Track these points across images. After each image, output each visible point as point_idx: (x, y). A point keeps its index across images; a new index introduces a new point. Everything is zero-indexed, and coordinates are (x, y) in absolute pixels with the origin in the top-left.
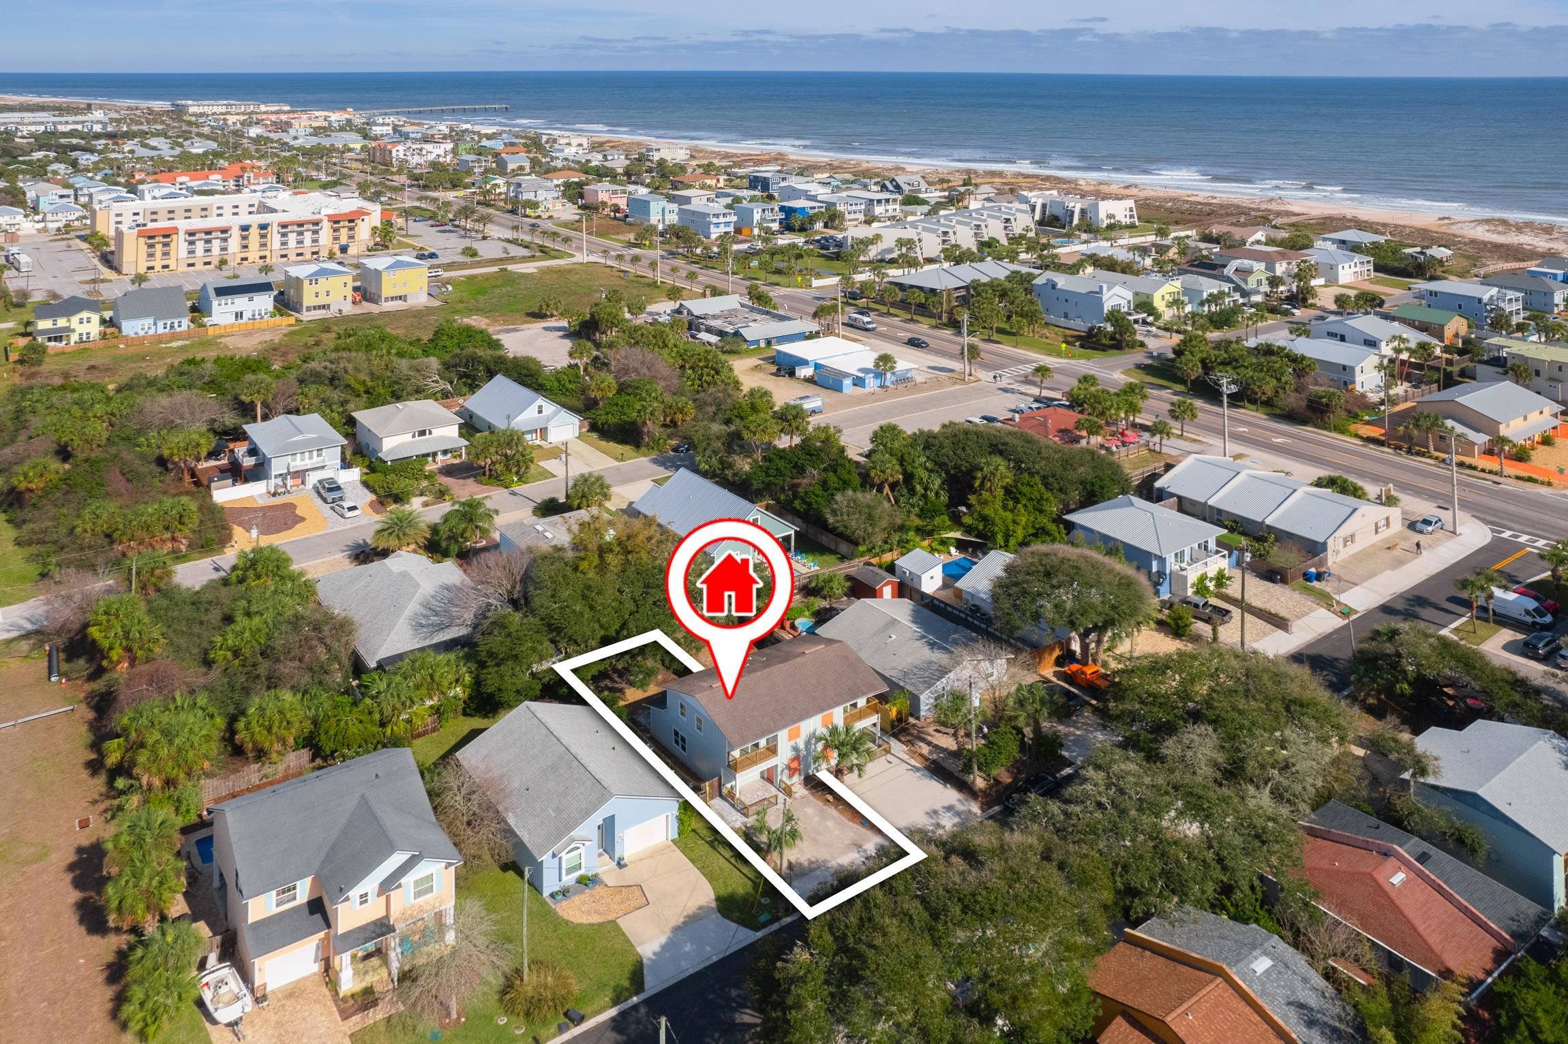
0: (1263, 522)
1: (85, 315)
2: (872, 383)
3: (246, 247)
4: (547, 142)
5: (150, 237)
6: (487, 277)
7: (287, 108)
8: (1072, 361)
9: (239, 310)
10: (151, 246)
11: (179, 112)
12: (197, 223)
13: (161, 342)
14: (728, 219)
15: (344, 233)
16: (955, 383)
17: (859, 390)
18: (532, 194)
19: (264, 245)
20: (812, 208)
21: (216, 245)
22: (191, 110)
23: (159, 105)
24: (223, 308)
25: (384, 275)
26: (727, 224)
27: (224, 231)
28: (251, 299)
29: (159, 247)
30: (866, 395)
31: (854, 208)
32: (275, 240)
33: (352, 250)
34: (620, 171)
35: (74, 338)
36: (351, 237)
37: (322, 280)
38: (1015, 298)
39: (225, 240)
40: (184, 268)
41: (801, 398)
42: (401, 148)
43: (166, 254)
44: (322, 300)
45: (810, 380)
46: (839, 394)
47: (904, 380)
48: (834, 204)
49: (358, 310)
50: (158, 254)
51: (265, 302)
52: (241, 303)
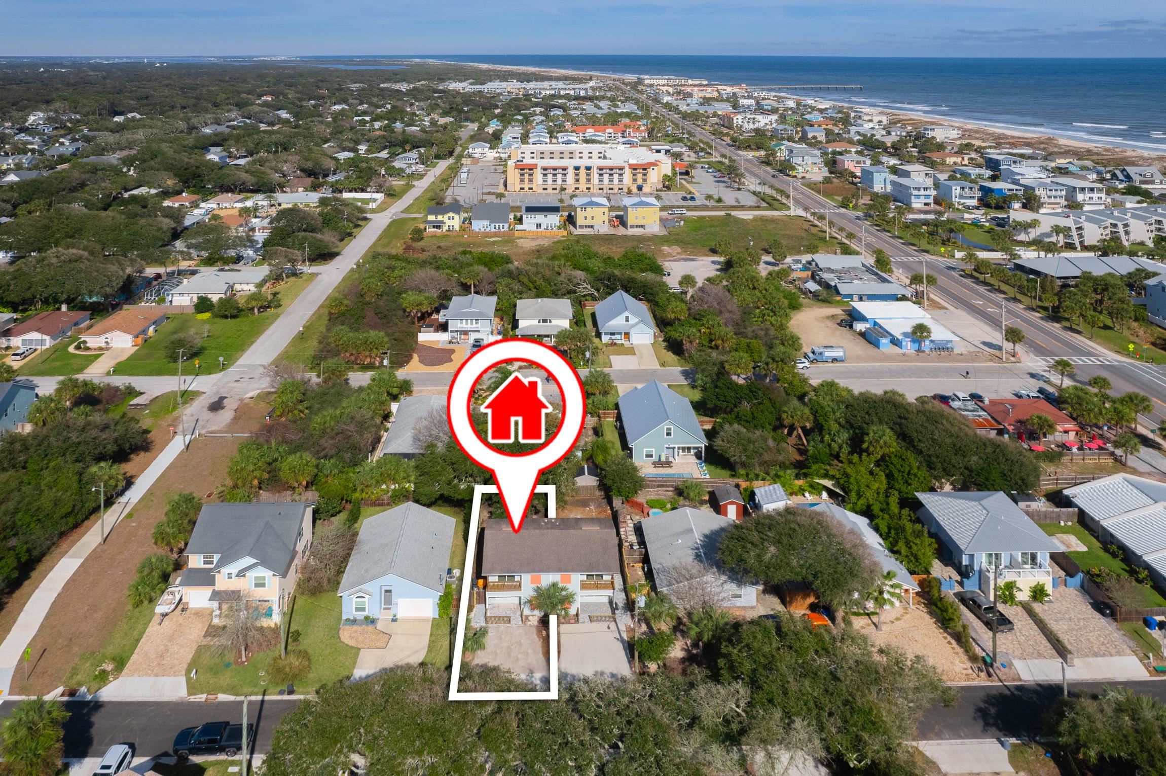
0: (1141, 557)
1: (451, 214)
2: (909, 347)
3: (578, 181)
4: (854, 118)
5: (522, 169)
6: (712, 218)
7: (705, 82)
8: (1137, 363)
9: (539, 222)
10: (522, 175)
11: (640, 82)
12: (547, 162)
13: (487, 237)
14: (928, 193)
15: (640, 177)
16: (991, 360)
17: (897, 350)
18: (801, 159)
19: (588, 180)
20: (1009, 190)
21: (559, 178)
22: (646, 82)
23: (631, 78)
24: (529, 220)
25: (630, 209)
26: (927, 196)
27: (564, 169)
28: (546, 216)
29: (526, 176)
30: (898, 355)
31: (1054, 193)
32: (595, 178)
33: (646, 189)
34: (889, 144)
35: (445, 228)
36: (645, 180)
37: (589, 209)
38: (1114, 294)
39: (565, 175)
40: (540, 191)
41: (826, 347)
42: (740, 117)
43: (531, 181)
44: (589, 222)
45: (862, 335)
46: (876, 350)
47: (942, 348)
48: (1033, 189)
49: (612, 231)
50: (526, 180)
51: (554, 219)
52: (540, 218)
